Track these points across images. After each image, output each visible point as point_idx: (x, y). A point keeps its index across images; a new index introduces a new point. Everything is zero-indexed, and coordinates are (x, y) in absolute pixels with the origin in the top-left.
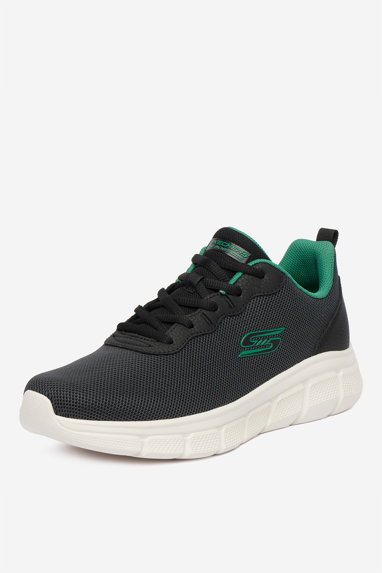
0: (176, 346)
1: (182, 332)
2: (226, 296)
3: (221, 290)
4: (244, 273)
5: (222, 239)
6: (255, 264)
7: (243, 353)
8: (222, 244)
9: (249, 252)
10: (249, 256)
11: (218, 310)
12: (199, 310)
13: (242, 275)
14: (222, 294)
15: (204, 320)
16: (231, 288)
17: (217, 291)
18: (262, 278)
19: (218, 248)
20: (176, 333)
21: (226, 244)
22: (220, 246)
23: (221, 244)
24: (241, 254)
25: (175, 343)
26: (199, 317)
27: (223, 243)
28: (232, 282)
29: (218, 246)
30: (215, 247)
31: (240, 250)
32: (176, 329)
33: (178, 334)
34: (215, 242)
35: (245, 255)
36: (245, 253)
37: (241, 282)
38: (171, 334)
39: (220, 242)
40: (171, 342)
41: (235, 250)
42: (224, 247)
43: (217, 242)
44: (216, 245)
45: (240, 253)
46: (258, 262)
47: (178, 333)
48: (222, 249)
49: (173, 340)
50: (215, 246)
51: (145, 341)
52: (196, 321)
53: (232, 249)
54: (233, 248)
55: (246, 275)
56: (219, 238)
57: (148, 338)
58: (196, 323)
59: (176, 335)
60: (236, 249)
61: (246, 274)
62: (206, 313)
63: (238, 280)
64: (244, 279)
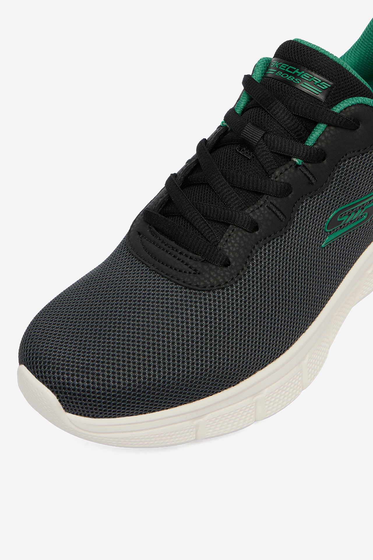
0: (235, 270)
1: (242, 242)
2: (304, 165)
3: (294, 157)
4: (329, 125)
5: (287, 61)
6: (345, 109)
7: (328, 239)
8: (287, 70)
9: (330, 80)
10: (330, 86)
11: (293, 193)
12: (265, 197)
13: (325, 130)
14: (297, 166)
15: (274, 215)
16: (310, 153)
17: (289, 158)
18: (356, 129)
19: (282, 76)
20: (233, 245)
21: (293, 69)
22: (284, 72)
23: (286, 68)
24: (318, 85)
25: (233, 264)
26: (266, 212)
27: (288, 68)
28: (311, 141)
29: (282, 73)
30: (276, 74)
31: (315, 79)
32: (232, 238)
33: (237, 247)
34: (277, 64)
35: (324, 85)
36: (324, 83)
37: (325, 141)
38: (226, 248)
39: (284, 66)
40: (227, 264)
41: (307, 79)
42: (290, 74)
43: (279, 66)
44: (278, 70)
45: (316, 84)
46: (350, 105)
47: (236, 245)
48: (288, 78)
49: (231, 260)
50: (276, 72)
51: (187, 260)
52: (262, 218)
53: (302, 77)
54: (305, 76)
55: (332, 128)
56: (282, 59)
57: (191, 254)
58: (261, 222)
59: (234, 249)
60: (309, 77)
61: (332, 126)
62: (275, 202)
63: (321, 137)
64: (329, 135)
